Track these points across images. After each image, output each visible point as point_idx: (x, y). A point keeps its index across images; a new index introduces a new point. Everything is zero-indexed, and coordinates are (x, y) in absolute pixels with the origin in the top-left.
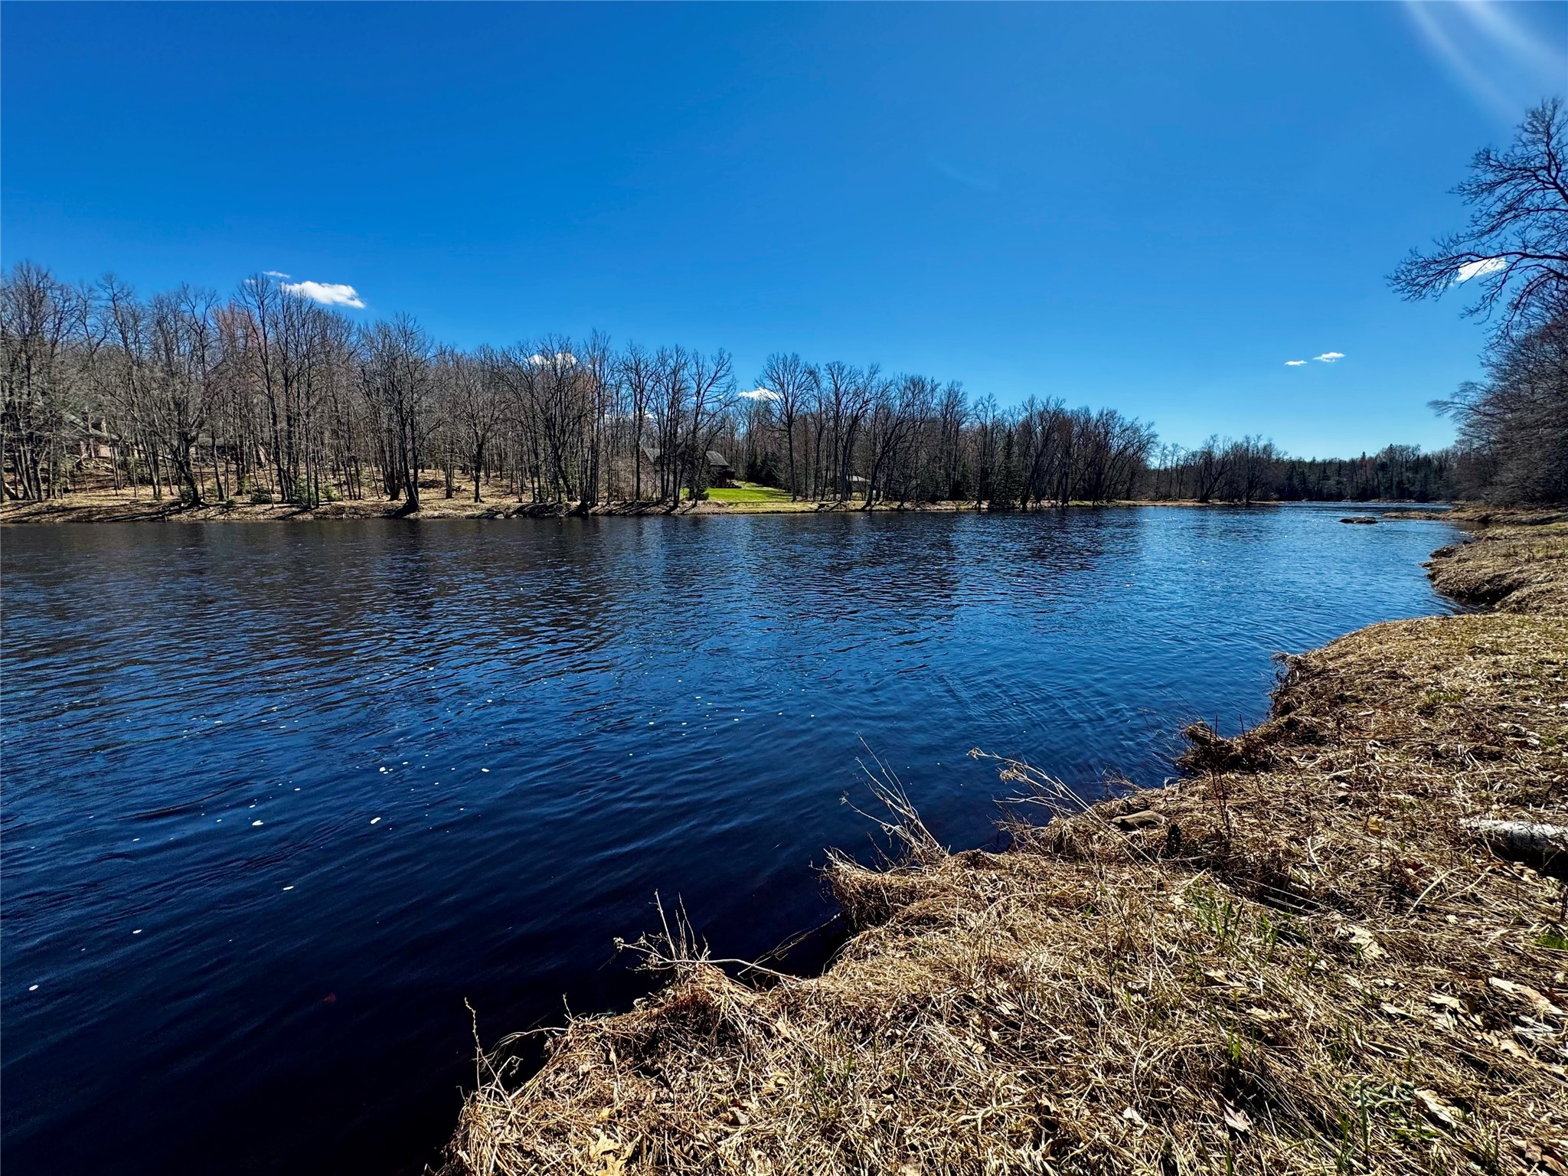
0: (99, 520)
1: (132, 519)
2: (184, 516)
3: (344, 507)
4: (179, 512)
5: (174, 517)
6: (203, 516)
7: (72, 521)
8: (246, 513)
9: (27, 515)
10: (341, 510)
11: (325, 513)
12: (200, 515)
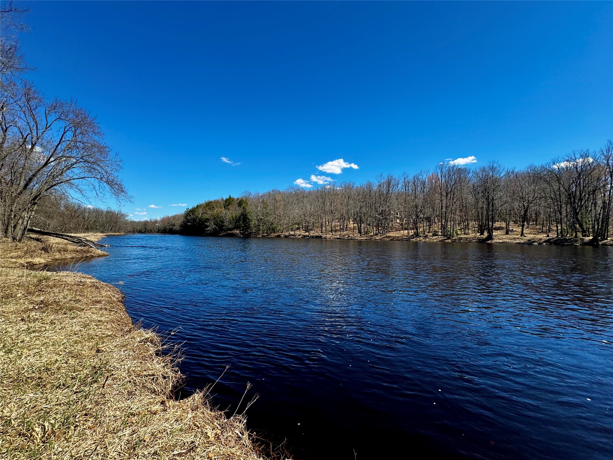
1: (403, 240)
2: (414, 239)
5: (412, 240)
7: (390, 240)
8: (431, 239)
10: (461, 239)
11: (455, 240)
12: (418, 239)
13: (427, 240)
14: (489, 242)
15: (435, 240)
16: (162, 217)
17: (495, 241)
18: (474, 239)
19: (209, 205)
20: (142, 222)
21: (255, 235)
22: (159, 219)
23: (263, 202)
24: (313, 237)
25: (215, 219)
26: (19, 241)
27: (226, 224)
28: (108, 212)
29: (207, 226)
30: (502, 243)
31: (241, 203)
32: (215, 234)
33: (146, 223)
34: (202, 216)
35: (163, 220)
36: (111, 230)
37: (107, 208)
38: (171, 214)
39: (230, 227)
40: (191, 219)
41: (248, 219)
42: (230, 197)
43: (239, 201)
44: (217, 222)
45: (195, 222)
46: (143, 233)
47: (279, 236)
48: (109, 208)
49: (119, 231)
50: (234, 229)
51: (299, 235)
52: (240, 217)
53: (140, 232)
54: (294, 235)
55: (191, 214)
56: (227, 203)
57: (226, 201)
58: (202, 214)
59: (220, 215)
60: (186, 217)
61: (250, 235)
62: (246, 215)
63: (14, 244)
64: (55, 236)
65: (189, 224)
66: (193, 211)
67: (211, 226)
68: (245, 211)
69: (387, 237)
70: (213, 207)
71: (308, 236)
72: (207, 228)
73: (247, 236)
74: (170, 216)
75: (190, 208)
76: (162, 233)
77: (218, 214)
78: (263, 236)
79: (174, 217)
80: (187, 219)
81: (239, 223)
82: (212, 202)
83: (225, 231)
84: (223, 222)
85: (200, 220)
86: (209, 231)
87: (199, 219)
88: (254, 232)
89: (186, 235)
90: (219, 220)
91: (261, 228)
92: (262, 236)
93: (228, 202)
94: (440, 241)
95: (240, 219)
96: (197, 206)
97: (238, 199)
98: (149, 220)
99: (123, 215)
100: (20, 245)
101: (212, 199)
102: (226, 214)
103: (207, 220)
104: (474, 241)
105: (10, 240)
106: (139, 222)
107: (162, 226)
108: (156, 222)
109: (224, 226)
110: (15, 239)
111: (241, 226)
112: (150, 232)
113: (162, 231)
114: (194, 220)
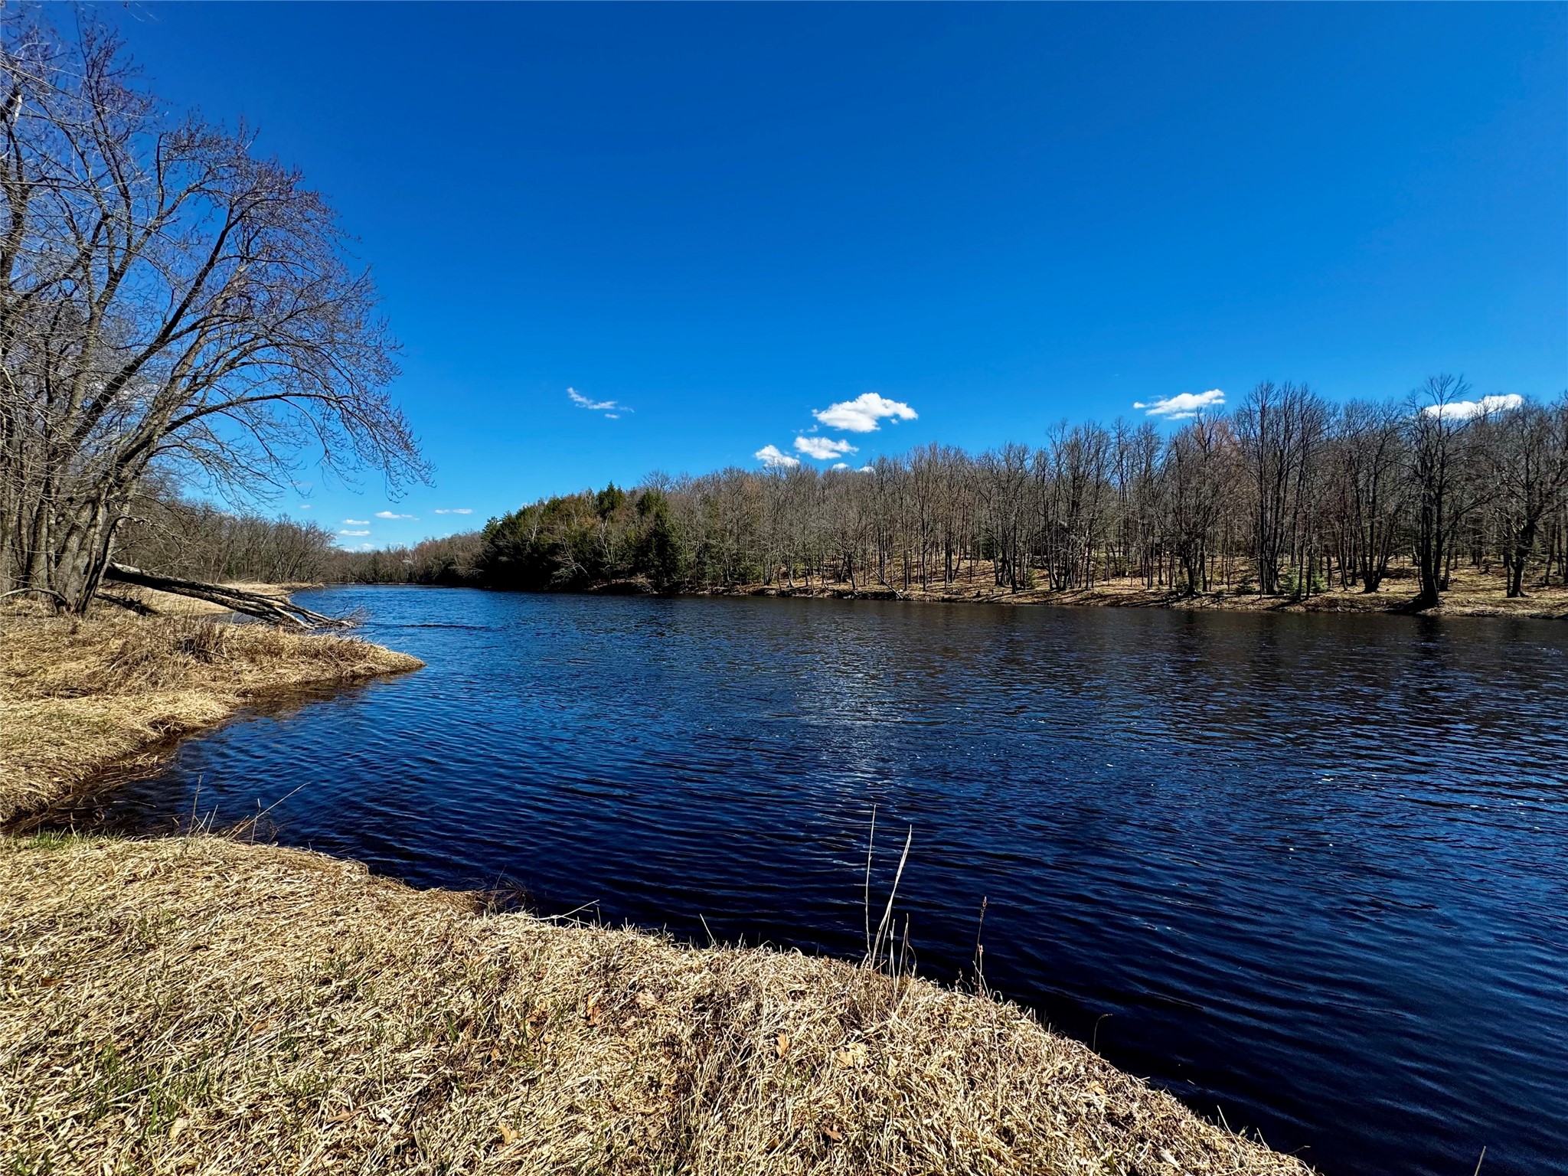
0: (1125, 605)
1: (1146, 605)
2: (1183, 604)
3: (1336, 600)
4: (1178, 600)
5: (1175, 604)
6: (1199, 605)
7: (1108, 605)
8: (1236, 603)
9: (1082, 599)
10: (1333, 603)
11: (1316, 605)
12: (1196, 603)
13: (1226, 605)
14: (1429, 612)
15: (1251, 607)
16: (419, 541)
17: (1445, 609)
18: (1376, 605)
19: (556, 508)
20: (365, 555)
21: (691, 589)
22: (410, 547)
23: (706, 500)
24: (864, 596)
25: (575, 546)
26: (77, 611)
27: (609, 559)
28: (281, 527)
29: (558, 566)
30: (1471, 615)
31: (644, 504)
32: (576, 586)
33: (376, 557)
34: (539, 539)
35: (421, 550)
36: (291, 574)
37: (279, 517)
38: (444, 533)
39: (619, 568)
40: (507, 547)
41: (672, 546)
42: (611, 489)
43: (637, 498)
44: (584, 554)
45: (522, 555)
46: (368, 583)
47: (761, 593)
48: (285, 515)
49: (311, 579)
50: (632, 573)
51: (823, 591)
52: (648, 541)
53: (362, 580)
54: (806, 591)
55: (506, 532)
56: (606, 504)
57: (601, 498)
58: (540, 532)
59: (593, 534)
60: (492, 542)
61: (678, 590)
62: (667, 536)
63: (61, 623)
64: (187, 591)
65: (504, 559)
66: (511, 524)
67: (568, 565)
68: (663, 525)
69: (1094, 596)
70: (569, 515)
71: (852, 593)
72: (558, 570)
73: (669, 593)
74: (439, 538)
75: (500, 517)
76: (419, 583)
77: (584, 535)
78: (715, 595)
79: (451, 542)
80: (497, 546)
81: (647, 556)
82: (563, 501)
83: (606, 578)
84: (600, 554)
85: (535, 547)
86: (561, 577)
87: (531, 545)
88: (689, 582)
89: (492, 590)
90: (587, 548)
91: (708, 569)
92: (712, 593)
93: (608, 503)
94: (1268, 609)
95: (648, 546)
96: (522, 514)
97: (633, 493)
98: (383, 549)
99: (321, 534)
100: (87, 627)
101: (562, 493)
102: (608, 533)
103: (555, 548)
104: (1377, 609)
105: (42, 606)
106: (359, 556)
107: (419, 564)
108: (402, 554)
109: (603, 565)
110: (63, 603)
111: (653, 566)
112: (389, 580)
113: (421, 577)
114: (517, 549)
